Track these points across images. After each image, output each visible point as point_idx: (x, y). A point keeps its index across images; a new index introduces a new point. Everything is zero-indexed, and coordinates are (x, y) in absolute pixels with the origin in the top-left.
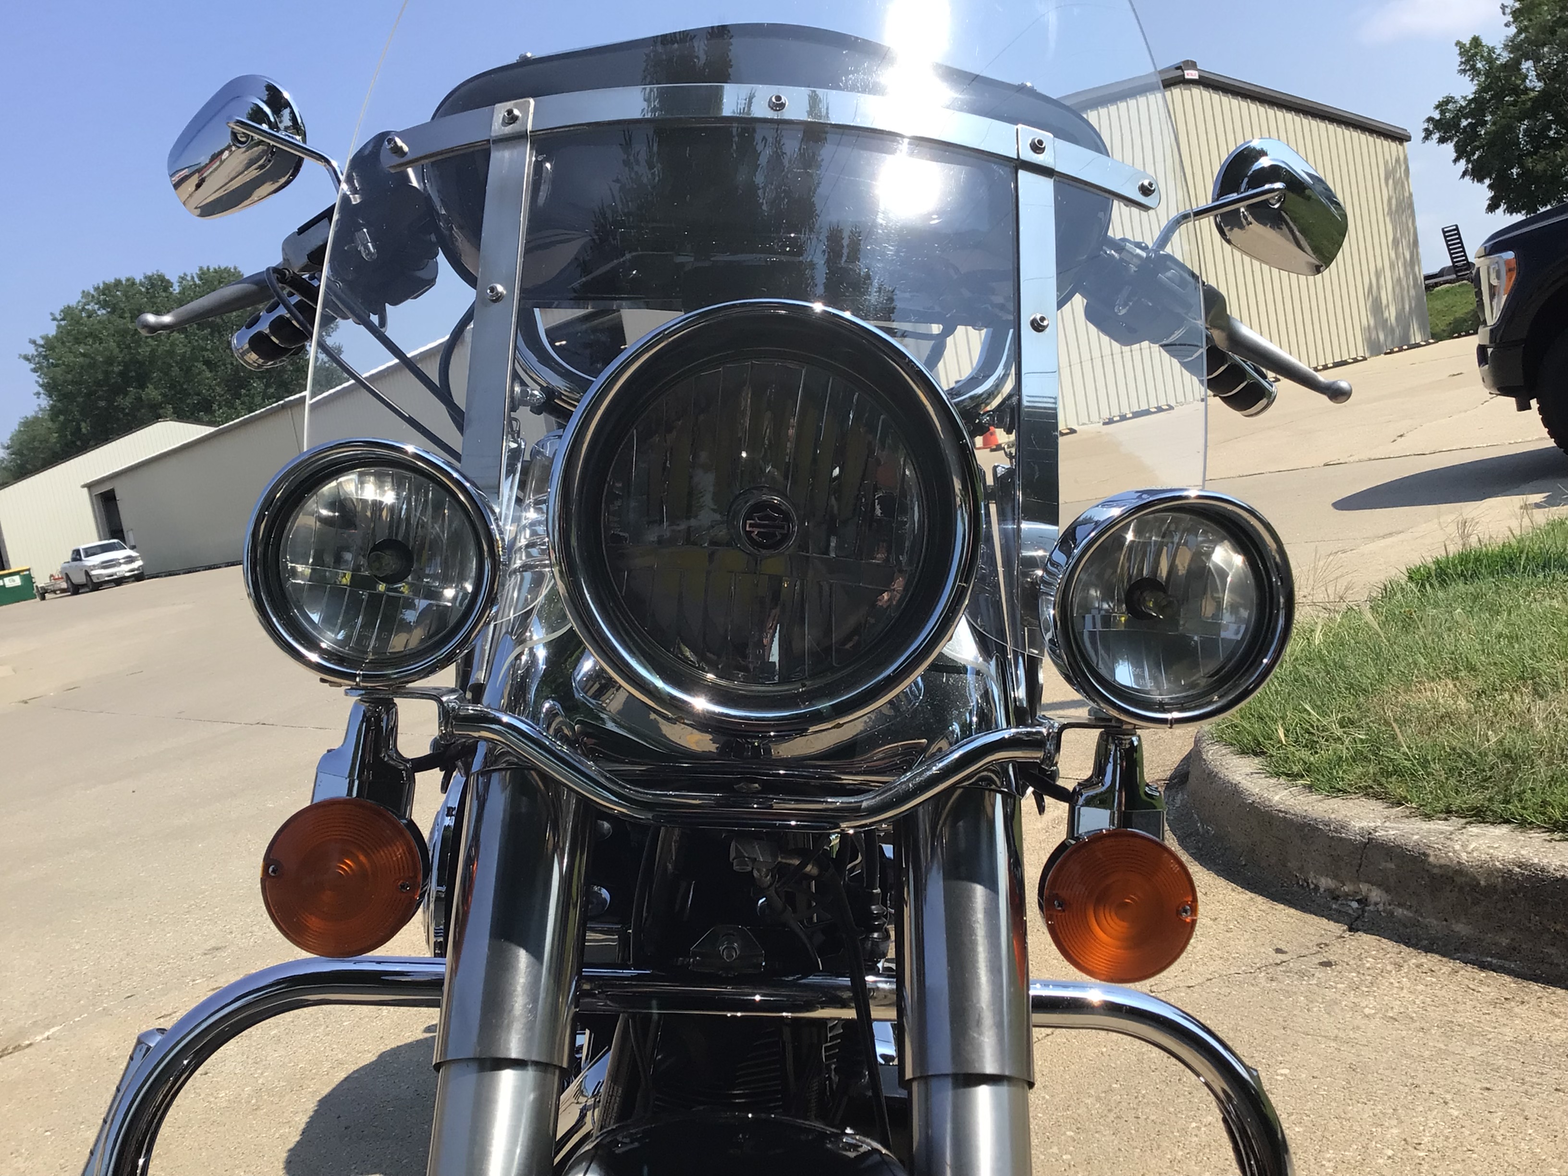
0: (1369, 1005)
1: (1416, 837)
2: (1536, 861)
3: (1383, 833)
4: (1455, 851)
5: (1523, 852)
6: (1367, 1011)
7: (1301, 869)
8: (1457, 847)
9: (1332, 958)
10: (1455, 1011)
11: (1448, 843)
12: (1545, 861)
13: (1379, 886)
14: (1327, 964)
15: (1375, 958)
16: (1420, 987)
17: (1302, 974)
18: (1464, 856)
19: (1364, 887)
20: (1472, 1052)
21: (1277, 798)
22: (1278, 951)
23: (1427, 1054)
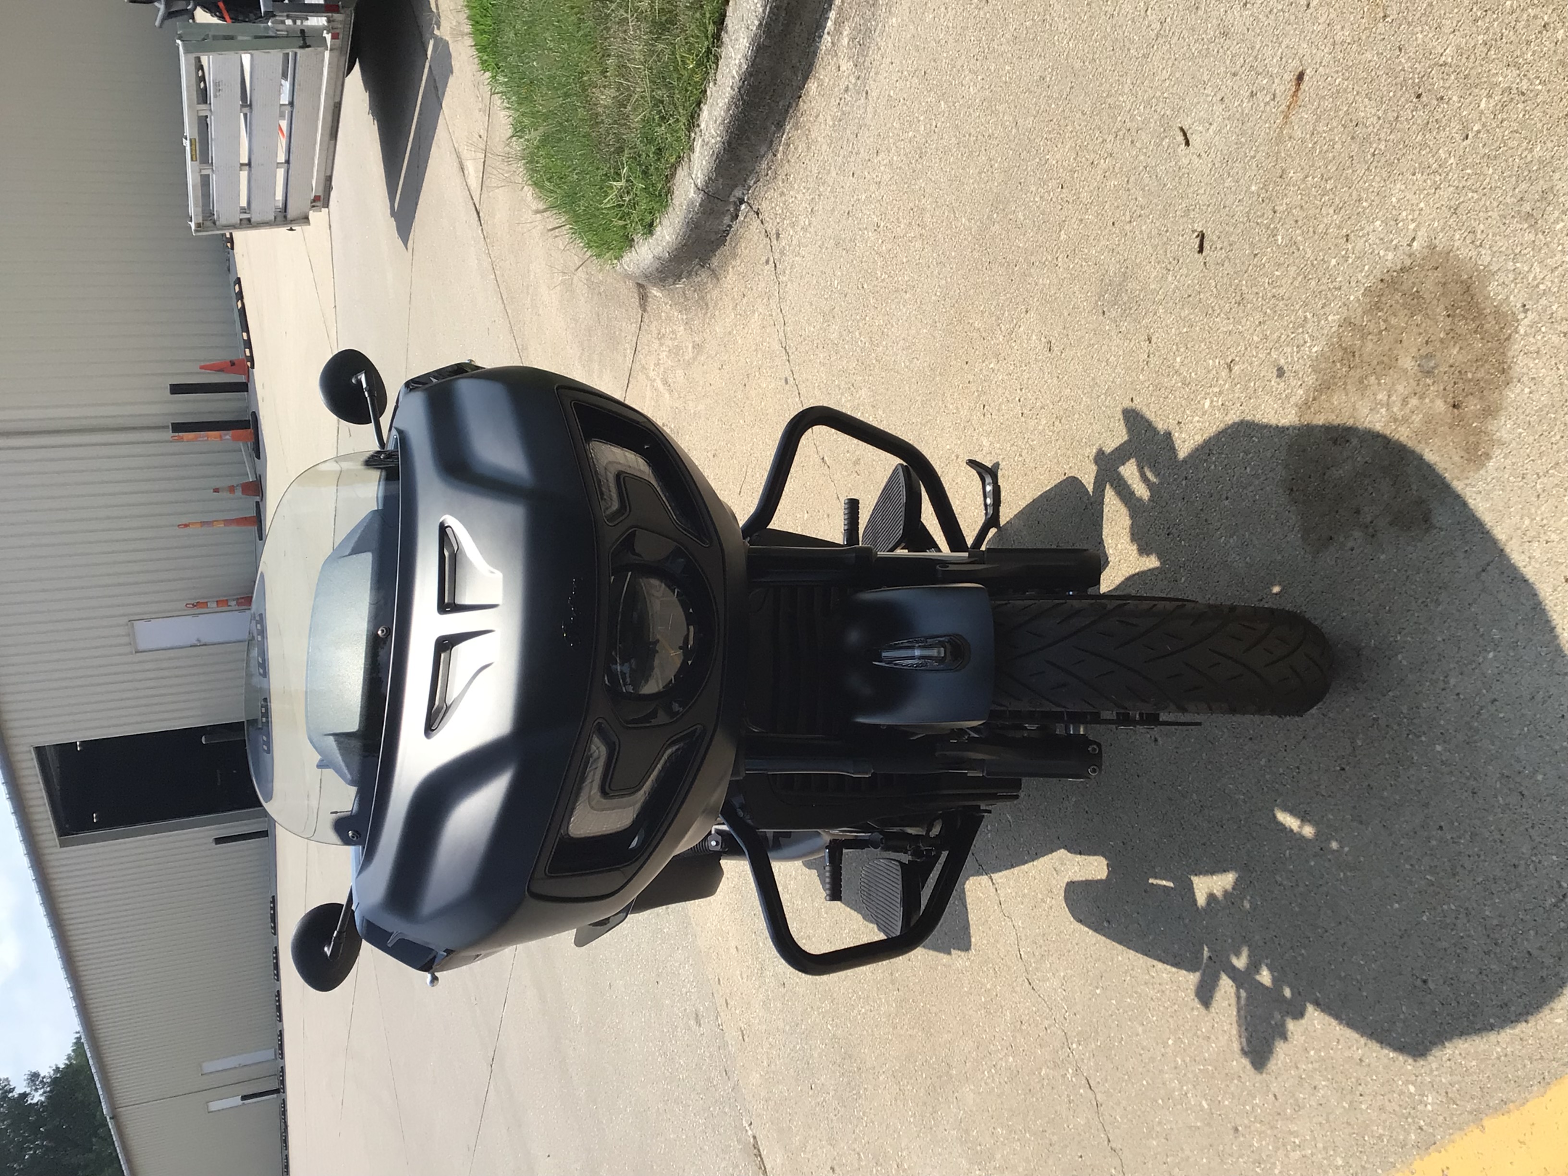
0: (804, 221)
1: (704, 163)
2: (726, 100)
3: (699, 181)
4: (716, 143)
5: (720, 105)
6: (807, 223)
7: (716, 233)
8: (713, 141)
9: (774, 231)
10: (811, 172)
11: (710, 144)
12: (727, 95)
13: (733, 190)
14: (778, 235)
15: (777, 205)
16: (796, 186)
17: (782, 253)
18: (719, 139)
19: (732, 199)
20: (834, 174)
21: (667, 237)
22: (767, 262)
23: (833, 199)
